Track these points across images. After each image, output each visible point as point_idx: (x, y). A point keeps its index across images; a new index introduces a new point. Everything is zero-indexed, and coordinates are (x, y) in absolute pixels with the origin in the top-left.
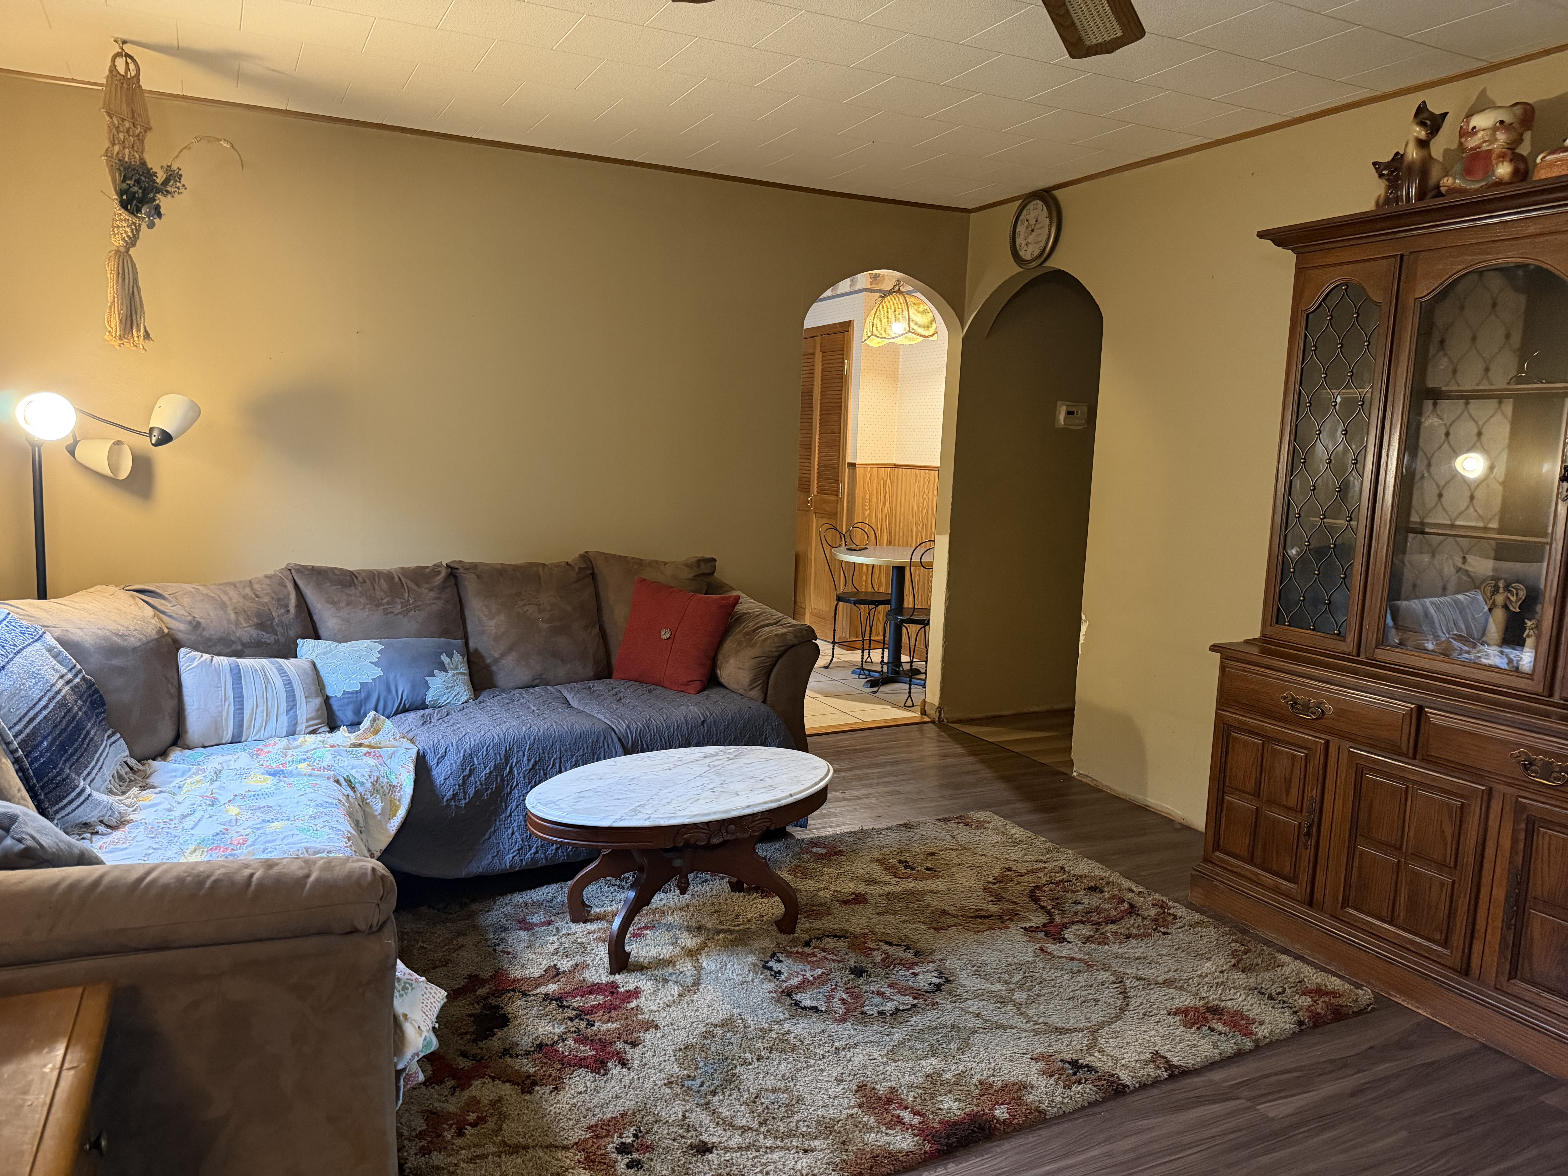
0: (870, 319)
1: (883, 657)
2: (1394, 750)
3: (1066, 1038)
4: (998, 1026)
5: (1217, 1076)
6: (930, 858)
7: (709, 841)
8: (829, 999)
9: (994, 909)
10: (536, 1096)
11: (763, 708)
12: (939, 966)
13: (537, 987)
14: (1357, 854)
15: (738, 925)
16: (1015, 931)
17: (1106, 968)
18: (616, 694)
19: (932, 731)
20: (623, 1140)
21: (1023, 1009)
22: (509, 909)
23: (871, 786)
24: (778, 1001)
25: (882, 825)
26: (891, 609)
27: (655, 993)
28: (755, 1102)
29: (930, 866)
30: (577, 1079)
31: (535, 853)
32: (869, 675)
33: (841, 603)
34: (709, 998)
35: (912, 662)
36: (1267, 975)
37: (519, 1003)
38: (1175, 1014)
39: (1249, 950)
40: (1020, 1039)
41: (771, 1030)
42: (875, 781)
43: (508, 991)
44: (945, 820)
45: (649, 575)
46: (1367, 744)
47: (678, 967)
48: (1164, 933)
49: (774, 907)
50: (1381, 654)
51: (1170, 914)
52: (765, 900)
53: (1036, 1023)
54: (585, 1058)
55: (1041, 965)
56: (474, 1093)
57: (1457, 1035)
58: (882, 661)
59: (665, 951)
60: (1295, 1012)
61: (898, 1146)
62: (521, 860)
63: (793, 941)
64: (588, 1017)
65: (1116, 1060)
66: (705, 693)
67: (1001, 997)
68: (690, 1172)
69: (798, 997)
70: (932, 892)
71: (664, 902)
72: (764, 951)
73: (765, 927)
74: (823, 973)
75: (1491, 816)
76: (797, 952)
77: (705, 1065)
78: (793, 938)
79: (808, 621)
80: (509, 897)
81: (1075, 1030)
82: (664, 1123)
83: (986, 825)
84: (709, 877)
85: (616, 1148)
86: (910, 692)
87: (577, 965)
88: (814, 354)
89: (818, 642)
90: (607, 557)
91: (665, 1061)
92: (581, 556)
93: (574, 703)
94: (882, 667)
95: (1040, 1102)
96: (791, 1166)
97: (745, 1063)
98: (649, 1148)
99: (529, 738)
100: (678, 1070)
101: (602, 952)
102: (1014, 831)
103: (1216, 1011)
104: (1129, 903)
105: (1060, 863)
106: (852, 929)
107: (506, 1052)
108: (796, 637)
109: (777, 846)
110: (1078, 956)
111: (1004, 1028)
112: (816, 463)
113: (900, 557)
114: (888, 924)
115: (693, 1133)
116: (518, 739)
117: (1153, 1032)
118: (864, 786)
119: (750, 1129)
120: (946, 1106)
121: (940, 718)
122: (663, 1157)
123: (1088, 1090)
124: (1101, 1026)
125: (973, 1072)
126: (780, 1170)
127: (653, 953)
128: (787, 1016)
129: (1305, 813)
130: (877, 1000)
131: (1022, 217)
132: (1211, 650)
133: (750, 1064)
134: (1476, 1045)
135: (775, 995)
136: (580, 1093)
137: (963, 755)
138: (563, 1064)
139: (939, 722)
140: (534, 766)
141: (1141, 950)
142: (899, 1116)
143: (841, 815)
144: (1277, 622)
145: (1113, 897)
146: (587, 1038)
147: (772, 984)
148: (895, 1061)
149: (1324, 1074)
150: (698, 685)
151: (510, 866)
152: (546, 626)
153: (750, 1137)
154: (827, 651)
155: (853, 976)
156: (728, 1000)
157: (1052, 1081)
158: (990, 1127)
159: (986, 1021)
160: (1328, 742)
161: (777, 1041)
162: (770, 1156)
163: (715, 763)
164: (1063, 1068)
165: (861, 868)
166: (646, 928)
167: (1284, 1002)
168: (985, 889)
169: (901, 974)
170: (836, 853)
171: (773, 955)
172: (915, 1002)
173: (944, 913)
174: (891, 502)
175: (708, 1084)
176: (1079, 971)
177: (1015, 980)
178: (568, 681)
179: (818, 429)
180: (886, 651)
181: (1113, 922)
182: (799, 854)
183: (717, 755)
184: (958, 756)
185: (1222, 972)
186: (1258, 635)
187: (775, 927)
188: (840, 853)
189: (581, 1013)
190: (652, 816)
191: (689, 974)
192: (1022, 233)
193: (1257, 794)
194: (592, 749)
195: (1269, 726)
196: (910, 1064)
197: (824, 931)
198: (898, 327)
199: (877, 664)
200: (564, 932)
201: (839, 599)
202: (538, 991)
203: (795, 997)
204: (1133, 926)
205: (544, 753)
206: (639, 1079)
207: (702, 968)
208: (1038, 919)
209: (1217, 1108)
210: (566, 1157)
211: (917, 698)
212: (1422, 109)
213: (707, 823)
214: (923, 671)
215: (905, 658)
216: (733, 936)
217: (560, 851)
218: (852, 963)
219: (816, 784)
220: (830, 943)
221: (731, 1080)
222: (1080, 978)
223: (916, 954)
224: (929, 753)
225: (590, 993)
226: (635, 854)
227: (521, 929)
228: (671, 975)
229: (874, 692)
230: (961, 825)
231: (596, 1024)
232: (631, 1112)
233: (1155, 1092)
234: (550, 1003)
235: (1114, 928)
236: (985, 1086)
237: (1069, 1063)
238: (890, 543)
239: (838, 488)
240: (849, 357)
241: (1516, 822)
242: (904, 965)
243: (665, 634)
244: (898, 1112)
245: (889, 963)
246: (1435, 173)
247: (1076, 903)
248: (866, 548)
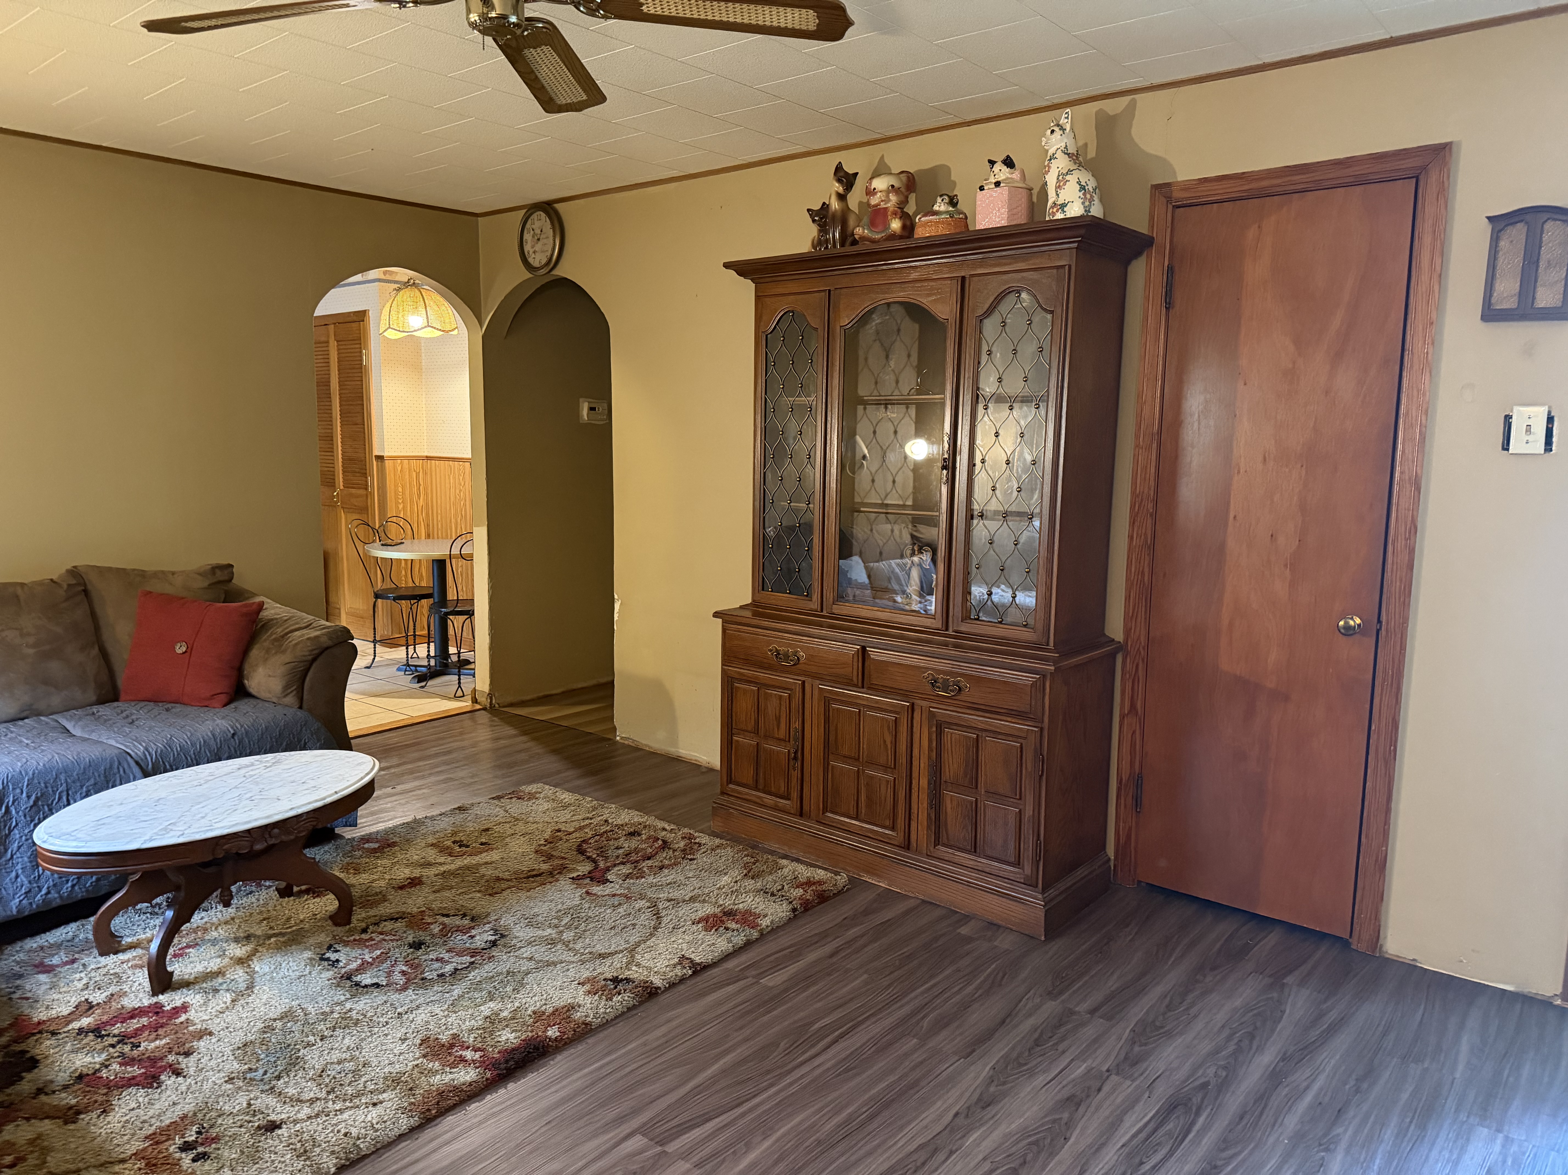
0: (386, 311)
1: (429, 651)
2: (849, 683)
3: (608, 962)
4: (549, 964)
5: (730, 964)
6: (484, 834)
7: (252, 846)
8: (389, 974)
9: (545, 867)
10: (81, 1124)
11: (300, 713)
12: (495, 925)
13: (67, 1024)
14: (830, 768)
15: (290, 927)
16: (564, 882)
17: (642, 897)
18: (127, 717)
19: (484, 717)
20: (186, 1139)
21: (571, 946)
22: (22, 956)
23: (423, 777)
24: (338, 986)
25: (435, 812)
26: (434, 603)
27: (205, 1004)
28: (321, 1076)
29: (484, 840)
30: (128, 1097)
31: (47, 894)
32: (416, 671)
33: (379, 600)
34: (265, 997)
35: (459, 653)
36: (770, 878)
37: (48, 1043)
38: (698, 923)
39: (757, 861)
40: (568, 970)
41: (332, 1012)
42: (429, 772)
43: (34, 1034)
44: (499, 798)
45: (157, 587)
46: (830, 681)
47: (228, 976)
48: (691, 860)
49: (329, 903)
50: (836, 609)
51: (695, 843)
52: (317, 900)
53: (582, 954)
54: (134, 1078)
55: (587, 906)
56: (7, 1138)
57: (906, 897)
58: (429, 655)
59: (212, 964)
60: (791, 903)
61: (462, 1080)
62: (31, 904)
63: (350, 930)
64: (132, 1040)
65: (649, 969)
66: (232, 706)
67: (552, 940)
68: (260, 1149)
69: (358, 978)
70: (486, 863)
71: (205, 920)
72: (319, 945)
73: (319, 924)
74: (382, 953)
75: (915, 725)
76: (355, 940)
77: (267, 1056)
78: (350, 929)
79: (344, 621)
80: (19, 944)
81: (616, 952)
82: (229, 1115)
83: (537, 795)
84: (254, 889)
85: (179, 1148)
86: (459, 683)
87: (112, 995)
88: (328, 342)
89: (355, 642)
90: (103, 571)
91: (223, 1061)
92: (68, 571)
93: (77, 732)
94: (429, 661)
95: (586, 1016)
96: (361, 1120)
97: (309, 1045)
98: (216, 1139)
99: (27, 774)
100: (237, 1066)
101: (142, 978)
102: (563, 797)
103: (730, 914)
104: (663, 841)
105: (604, 817)
106: (409, 910)
107: (40, 1091)
108: (330, 639)
109: (326, 848)
110: (619, 892)
111: (555, 964)
112: (340, 456)
113: (439, 550)
114: (446, 899)
115: (261, 1116)
116: (13, 776)
117: (681, 941)
118: (416, 779)
119: (317, 1099)
120: (504, 1038)
121: (491, 703)
122: (230, 1143)
123: (626, 998)
124: (638, 944)
125: (527, 1005)
126: (351, 1125)
127: (200, 968)
128: (348, 996)
129: (792, 742)
130: (437, 965)
131: (528, 226)
132: (714, 616)
133: (314, 1045)
134: (919, 901)
135: (334, 981)
136: (133, 1109)
137: (515, 736)
138: (109, 1088)
139: (490, 707)
140: (35, 803)
141: (672, 877)
142: (461, 1055)
143: (393, 809)
144: (763, 590)
145: (649, 838)
146: (133, 1059)
147: (331, 973)
148: (455, 1012)
149: (811, 945)
150: (224, 698)
151: (18, 912)
152: (31, 651)
153: (318, 1106)
154: (368, 651)
155: (412, 950)
156: (285, 995)
157: (596, 997)
158: (543, 1046)
159: (538, 962)
160: (804, 682)
161: (340, 1020)
162: (340, 1117)
163: (251, 773)
164: (605, 985)
165: (415, 854)
166: (188, 946)
167: (783, 896)
168: (536, 852)
169: (459, 940)
170: (389, 846)
171: (330, 947)
172: (473, 959)
173: (498, 879)
174: (426, 494)
175: (271, 1071)
176: (620, 904)
177: (563, 923)
178: (65, 709)
179: (339, 421)
180: (432, 645)
181: (649, 858)
182: (350, 852)
183: (252, 765)
184: (511, 737)
185: (736, 882)
186: (749, 601)
187: (330, 922)
188: (394, 844)
189: (123, 1038)
190: (186, 832)
191: (240, 980)
192: (529, 242)
193: (756, 731)
194: (106, 777)
195: (763, 675)
196: (470, 1011)
197: (381, 916)
198: (415, 321)
199: (423, 658)
200: (93, 967)
201: (377, 596)
202: (70, 1027)
203: (355, 979)
204: (665, 858)
205: (46, 787)
206: (196, 1083)
207: (254, 972)
208: (584, 868)
209: (730, 989)
210: (125, 1169)
211: (467, 687)
212: (839, 168)
213: (249, 831)
214: (472, 660)
215: (452, 650)
216: (286, 938)
217: (76, 888)
218: (410, 939)
219: (362, 778)
220: (388, 926)
221: (294, 1063)
222: (621, 910)
223: (473, 919)
224: (482, 739)
225: (132, 1017)
226: (170, 875)
227: (39, 973)
228: (221, 984)
229: (422, 687)
230: (514, 799)
231: (143, 1044)
232: (191, 1113)
233: (682, 987)
234: (86, 1036)
235: (650, 863)
236: (538, 1015)
237: (611, 980)
238: (428, 536)
239: (367, 482)
240: (366, 347)
241: (930, 728)
242: (461, 931)
243: (180, 649)
244: (461, 1053)
245: (446, 932)
246: (852, 222)
247: (617, 848)
248: (402, 543)
